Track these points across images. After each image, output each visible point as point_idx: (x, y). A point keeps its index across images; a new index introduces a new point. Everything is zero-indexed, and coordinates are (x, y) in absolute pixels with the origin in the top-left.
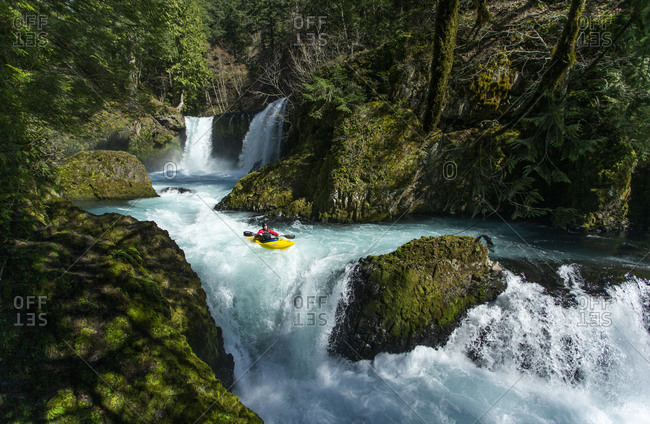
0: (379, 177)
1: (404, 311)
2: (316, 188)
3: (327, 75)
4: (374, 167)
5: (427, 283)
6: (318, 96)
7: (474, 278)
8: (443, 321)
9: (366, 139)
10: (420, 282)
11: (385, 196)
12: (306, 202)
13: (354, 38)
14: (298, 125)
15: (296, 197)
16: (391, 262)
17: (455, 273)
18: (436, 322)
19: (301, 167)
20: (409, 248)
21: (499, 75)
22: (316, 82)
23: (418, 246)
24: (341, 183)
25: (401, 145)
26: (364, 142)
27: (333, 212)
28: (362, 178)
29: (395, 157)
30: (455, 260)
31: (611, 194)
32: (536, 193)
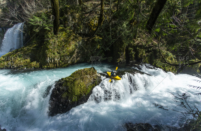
0: (64, 52)
1: (75, 93)
2: (40, 57)
3: (39, 16)
4: (61, 49)
5: (81, 83)
6: (36, 23)
7: (94, 79)
8: (87, 93)
9: (57, 40)
10: (79, 83)
11: (66, 58)
12: (37, 62)
13: (49, 4)
14: (29, 34)
15: (32, 61)
16: (69, 79)
17: (89, 79)
18: (85, 94)
19: (32, 50)
20: (75, 74)
21: (95, 22)
22: (34, 18)
23: (77, 73)
24: (50, 55)
25: (70, 41)
26: (57, 41)
27: (48, 65)
28: (58, 53)
29: (68, 46)
30: (88, 75)
31: (122, 53)
32: (103, 54)
